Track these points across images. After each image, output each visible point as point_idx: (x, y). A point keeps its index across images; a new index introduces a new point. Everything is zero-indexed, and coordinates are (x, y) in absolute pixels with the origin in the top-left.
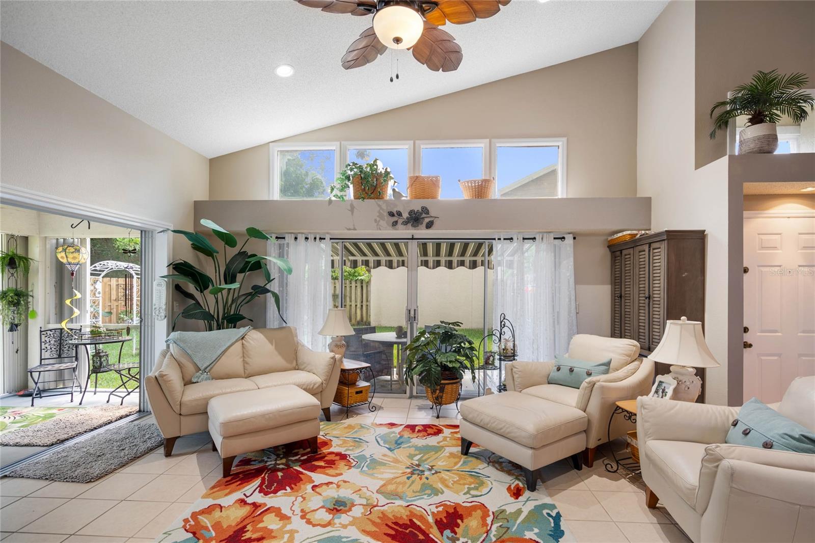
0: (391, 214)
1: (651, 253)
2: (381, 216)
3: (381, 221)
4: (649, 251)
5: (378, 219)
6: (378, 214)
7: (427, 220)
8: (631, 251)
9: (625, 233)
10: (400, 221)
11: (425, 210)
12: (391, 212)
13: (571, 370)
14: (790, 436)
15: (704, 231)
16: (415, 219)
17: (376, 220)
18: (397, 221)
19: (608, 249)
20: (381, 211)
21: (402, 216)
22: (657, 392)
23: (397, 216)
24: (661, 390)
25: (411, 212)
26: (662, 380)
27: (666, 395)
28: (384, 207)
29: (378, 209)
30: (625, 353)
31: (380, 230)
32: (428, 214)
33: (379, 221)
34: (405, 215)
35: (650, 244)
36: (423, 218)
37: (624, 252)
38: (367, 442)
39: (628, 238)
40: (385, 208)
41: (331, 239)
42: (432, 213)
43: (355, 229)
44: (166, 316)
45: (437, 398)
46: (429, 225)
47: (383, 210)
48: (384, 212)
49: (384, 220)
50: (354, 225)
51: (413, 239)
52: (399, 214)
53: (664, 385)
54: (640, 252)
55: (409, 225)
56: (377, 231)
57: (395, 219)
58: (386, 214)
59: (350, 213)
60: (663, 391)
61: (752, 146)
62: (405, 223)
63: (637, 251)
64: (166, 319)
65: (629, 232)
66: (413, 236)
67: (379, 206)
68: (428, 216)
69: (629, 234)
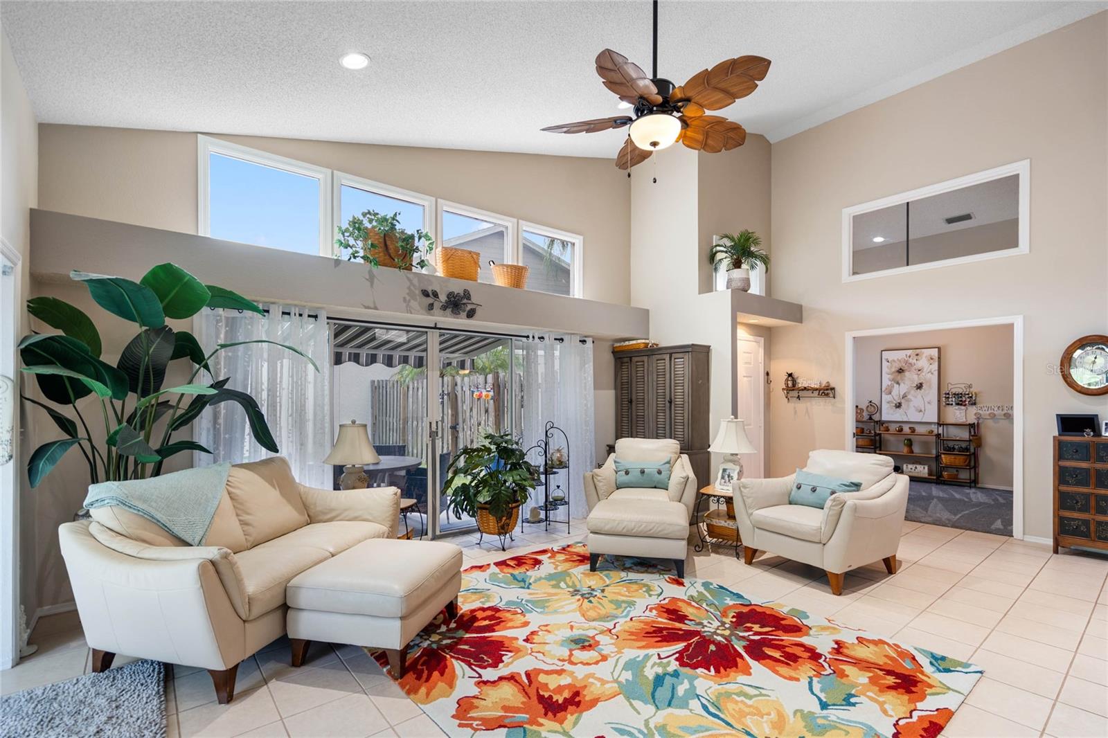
0: (425, 294)
1: (672, 364)
2: (411, 294)
3: (412, 301)
4: (670, 360)
5: (408, 298)
6: (407, 291)
7: (469, 307)
8: (645, 359)
9: (639, 341)
10: (437, 305)
11: (467, 295)
12: (425, 291)
13: (643, 472)
14: (844, 485)
15: (710, 346)
16: (456, 303)
17: (404, 299)
18: (433, 304)
19: (612, 355)
20: (412, 288)
21: (438, 298)
22: (723, 477)
23: (432, 296)
24: (727, 476)
25: (450, 295)
26: (726, 467)
27: (732, 479)
28: (415, 281)
29: (408, 284)
30: (674, 451)
31: (411, 313)
32: (470, 300)
33: (409, 301)
34: (443, 298)
35: (671, 354)
36: (464, 304)
37: (635, 359)
38: (489, 590)
39: (642, 346)
40: (417, 284)
41: (328, 318)
42: (474, 299)
43: (376, 308)
44: (11, 457)
45: (503, 527)
46: (471, 314)
47: (414, 286)
48: (415, 289)
49: (415, 300)
50: (374, 303)
51: (435, 328)
52: (435, 295)
53: (728, 471)
54: (657, 360)
55: (449, 311)
56: (406, 314)
57: (430, 300)
58: (418, 292)
59: (368, 284)
60: (729, 476)
61: (739, 284)
62: (444, 308)
63: (655, 360)
64: (12, 461)
65: (643, 341)
66: (436, 324)
67: (408, 278)
68: (470, 302)
69: (644, 343)
